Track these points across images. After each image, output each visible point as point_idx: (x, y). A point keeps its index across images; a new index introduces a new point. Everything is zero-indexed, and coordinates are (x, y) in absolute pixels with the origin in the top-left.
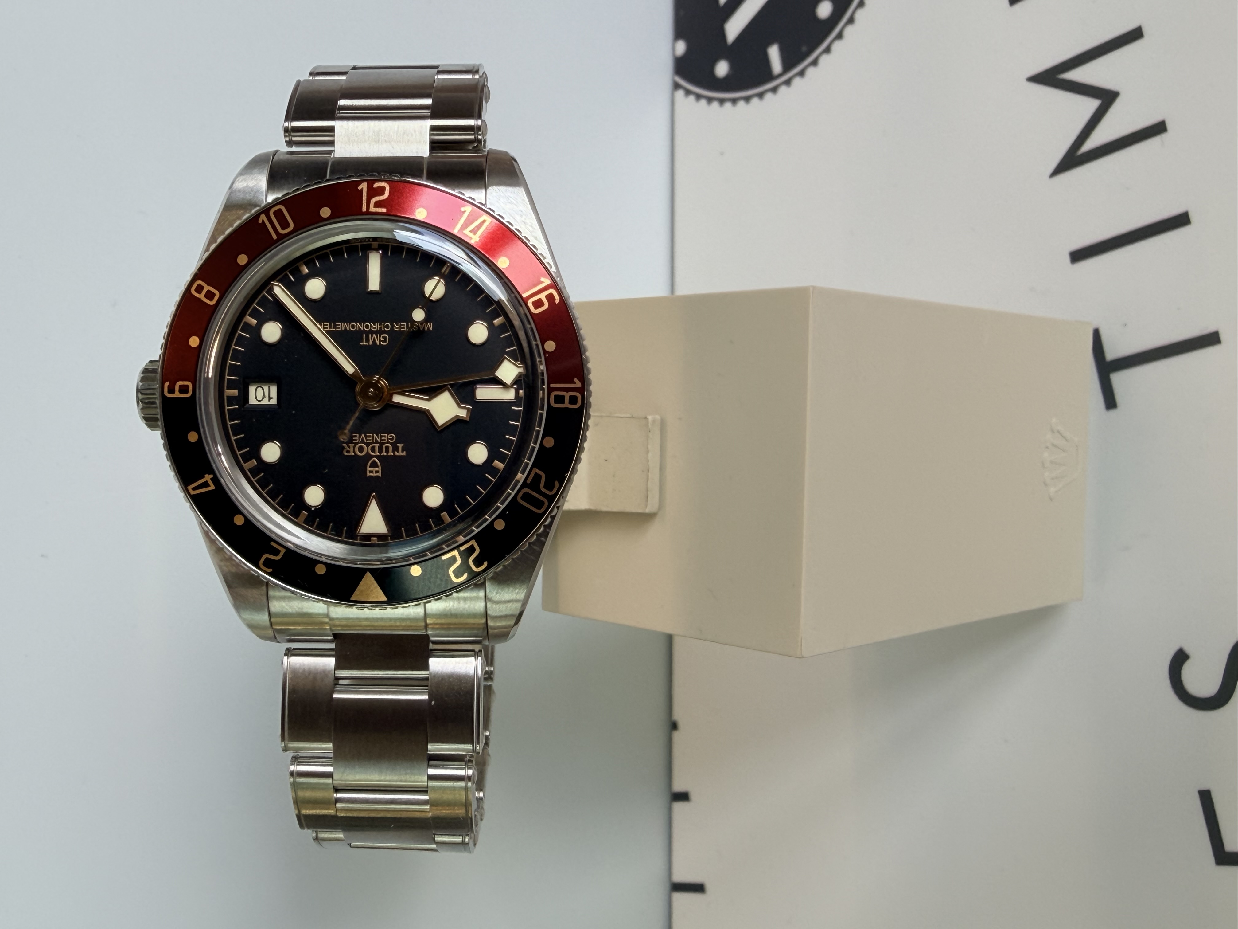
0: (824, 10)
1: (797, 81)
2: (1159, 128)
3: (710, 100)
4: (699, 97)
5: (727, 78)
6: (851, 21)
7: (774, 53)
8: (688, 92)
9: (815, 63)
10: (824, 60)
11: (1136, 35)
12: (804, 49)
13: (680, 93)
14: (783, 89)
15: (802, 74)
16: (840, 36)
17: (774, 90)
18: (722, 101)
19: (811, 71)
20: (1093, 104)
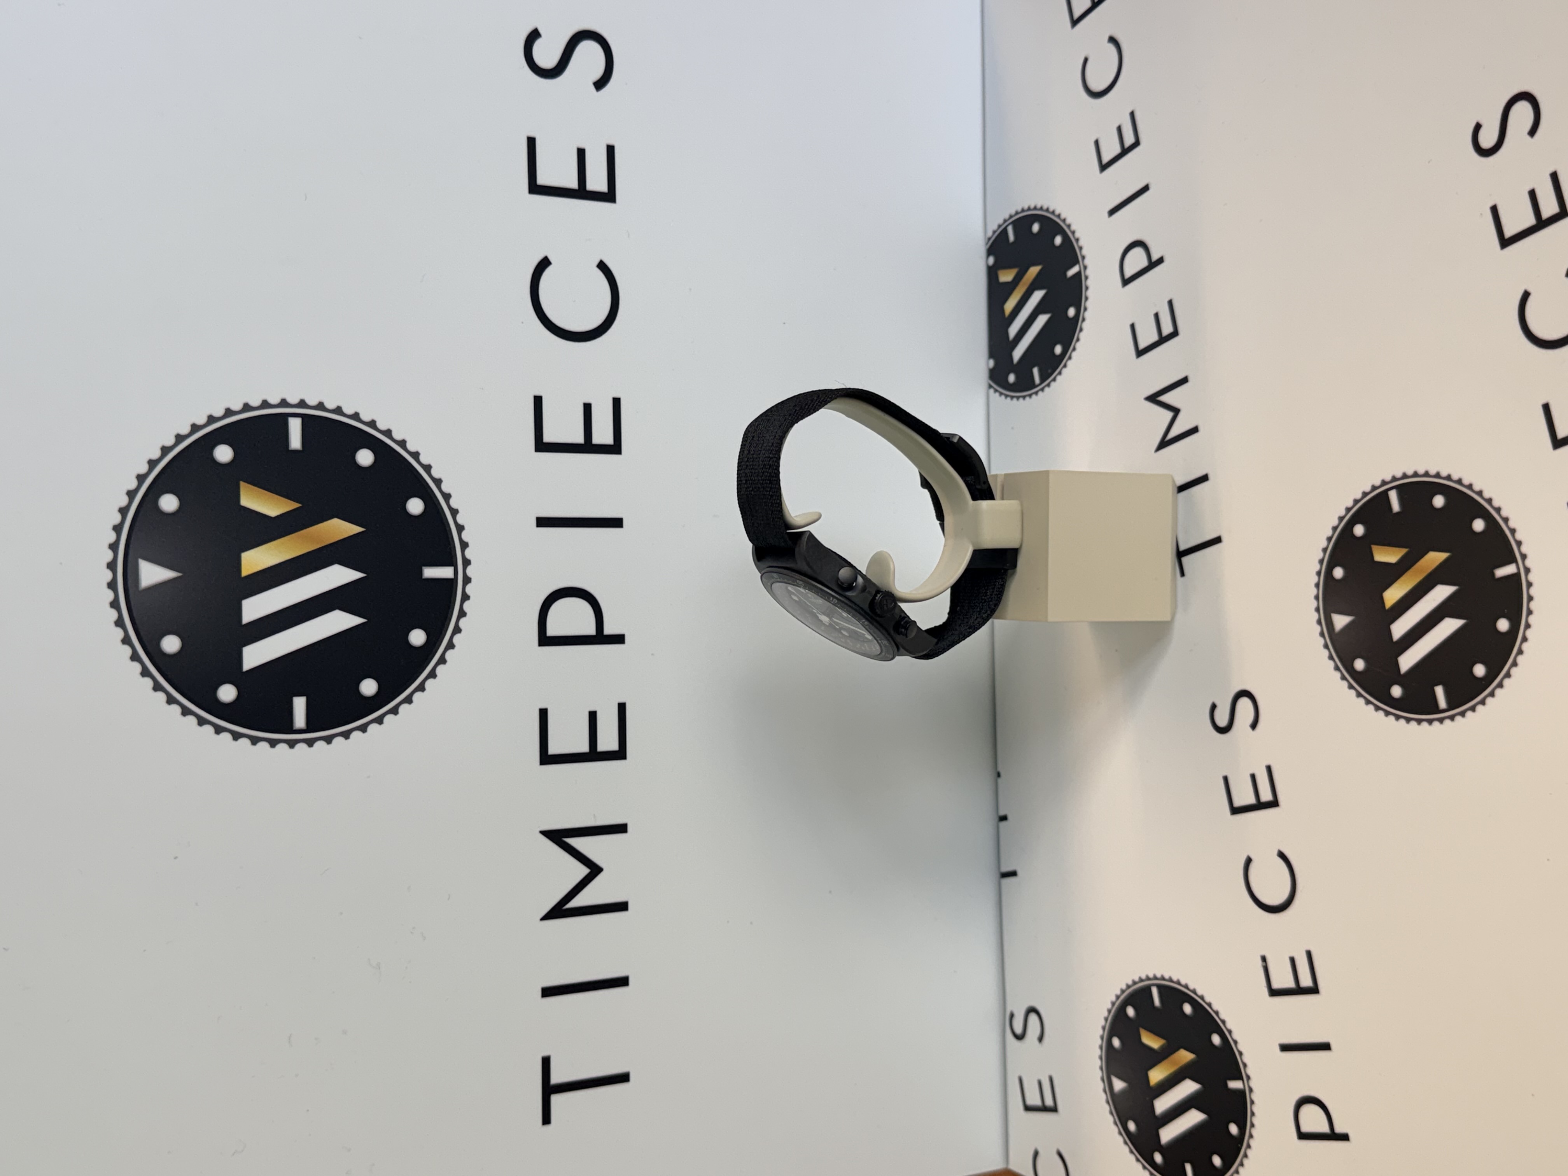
0: (1058, 350)
1: (1047, 389)
2: (1195, 430)
3: (1007, 396)
4: (1001, 394)
5: (1014, 384)
6: (1070, 358)
7: (1036, 371)
8: (996, 391)
9: (1054, 380)
10: (1059, 378)
11: (1185, 380)
12: (1049, 371)
13: (992, 391)
14: (1040, 393)
15: (1048, 385)
16: (1065, 366)
17: (1036, 393)
18: (1012, 397)
19: (1053, 384)
20: (1169, 415)
